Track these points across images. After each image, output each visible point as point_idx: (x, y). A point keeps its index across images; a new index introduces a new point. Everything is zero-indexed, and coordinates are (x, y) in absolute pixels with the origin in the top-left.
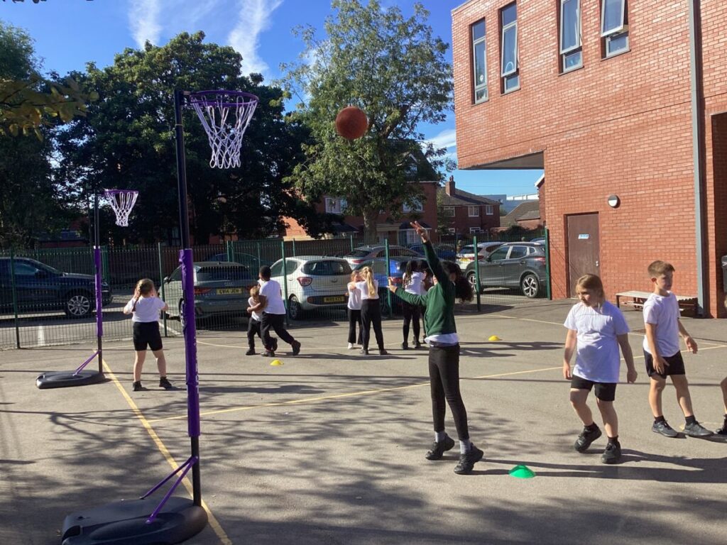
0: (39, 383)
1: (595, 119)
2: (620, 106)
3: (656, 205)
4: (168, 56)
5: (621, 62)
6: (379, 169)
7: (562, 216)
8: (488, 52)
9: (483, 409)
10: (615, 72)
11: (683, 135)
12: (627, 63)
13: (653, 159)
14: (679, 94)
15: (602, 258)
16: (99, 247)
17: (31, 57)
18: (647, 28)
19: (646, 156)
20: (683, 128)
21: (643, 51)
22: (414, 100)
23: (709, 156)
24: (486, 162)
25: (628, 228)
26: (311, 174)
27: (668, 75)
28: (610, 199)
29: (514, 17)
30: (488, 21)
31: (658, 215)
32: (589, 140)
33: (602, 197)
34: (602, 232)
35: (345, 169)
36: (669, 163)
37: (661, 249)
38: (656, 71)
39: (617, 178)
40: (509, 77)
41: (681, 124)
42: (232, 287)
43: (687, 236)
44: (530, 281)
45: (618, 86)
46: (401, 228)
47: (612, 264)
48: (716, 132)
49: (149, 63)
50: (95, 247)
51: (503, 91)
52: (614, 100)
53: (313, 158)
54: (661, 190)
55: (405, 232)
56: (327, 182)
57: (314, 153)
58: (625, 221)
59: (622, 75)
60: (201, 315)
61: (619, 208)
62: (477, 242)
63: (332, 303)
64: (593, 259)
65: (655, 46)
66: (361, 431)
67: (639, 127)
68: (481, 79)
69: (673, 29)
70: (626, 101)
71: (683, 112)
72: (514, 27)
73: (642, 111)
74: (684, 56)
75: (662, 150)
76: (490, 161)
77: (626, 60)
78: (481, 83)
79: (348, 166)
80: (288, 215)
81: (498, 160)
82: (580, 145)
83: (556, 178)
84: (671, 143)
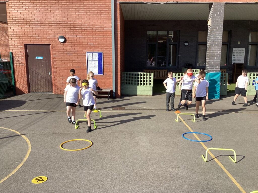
7: (23, 45)
15: (53, 70)
19: (82, 17)
28: (60, 38)
33: (54, 36)
34: (54, 56)
36: (96, 23)
41: (104, 3)
58: (69, 51)
61: (65, 43)
64: (47, 70)
75: (92, 15)
84: (98, 12)
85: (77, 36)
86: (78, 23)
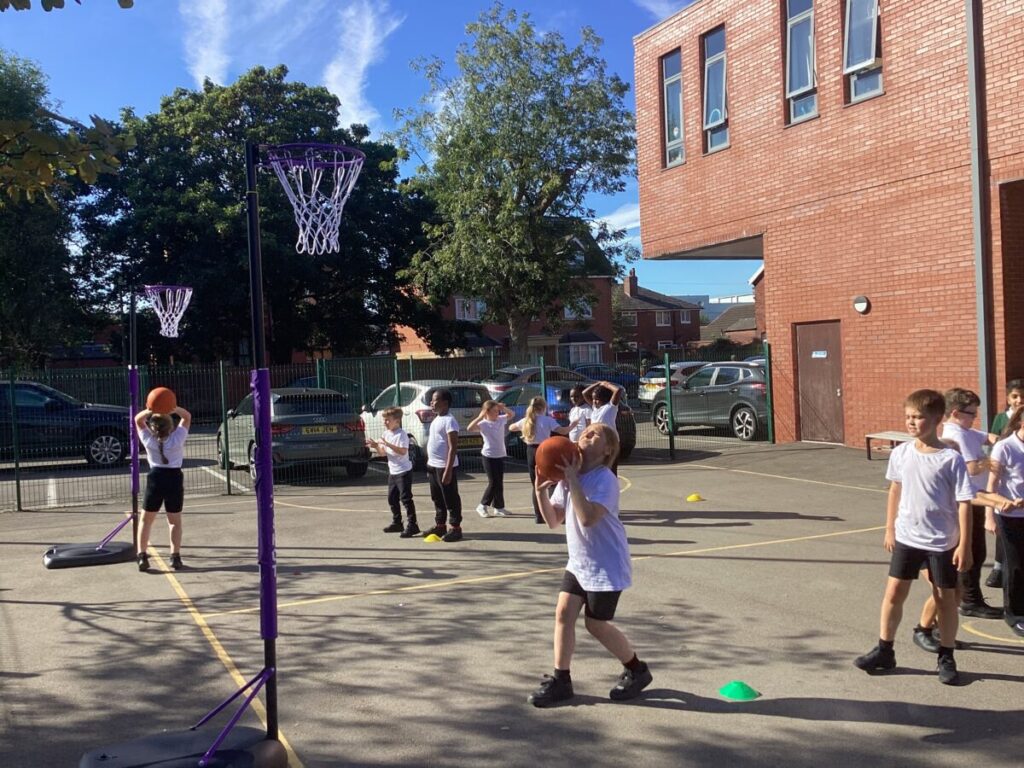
0: (47, 560)
1: (837, 189)
2: (870, 171)
3: (922, 310)
4: (236, 99)
5: (872, 109)
6: (531, 258)
7: (789, 325)
8: (686, 95)
9: (681, 600)
10: (863, 125)
11: (959, 212)
12: (881, 111)
13: (917, 245)
14: (954, 155)
15: (846, 385)
16: (136, 367)
17: (43, 101)
18: (908, 61)
19: (908, 242)
20: (960, 201)
21: (904, 94)
22: (581, 162)
23: (997, 242)
24: (682, 249)
25: (882, 342)
26: (436, 265)
27: (938, 128)
28: (857, 301)
29: (721, 47)
30: (684, 52)
31: (923, 325)
32: (828, 219)
33: (846, 298)
34: (846, 348)
35: (484, 258)
36: (940, 252)
37: (929, 373)
38: (921, 123)
39: (867, 272)
40: (714, 130)
41: (957, 196)
42: (324, 424)
43: (966, 354)
44: (744, 417)
45: (867, 143)
46: (560, 342)
47: (860, 394)
48: (1006, 207)
49: (209, 109)
50: (130, 367)
51: (705, 150)
52: (862, 163)
53: (439, 242)
54: (929, 289)
55: (568, 346)
56: (458, 276)
57: (441, 236)
58: (878, 333)
59: (873, 127)
60: (280, 464)
61: (869, 314)
62: (670, 361)
63: (465, 447)
64: (833, 386)
65: (920, 87)
66: (507, 632)
67: (898, 201)
68: (676, 133)
69: (945, 64)
70: (879, 163)
71: (959, 180)
72: (721, 61)
73: (902, 178)
74: (960, 101)
75: (929, 233)
76: (687, 248)
77: (878, 107)
78: (674, 139)
79: (487, 254)
80: (403, 323)
81: (698, 246)
82: (814, 226)
83: (780, 271)
84: (943, 223)
85: (896, 293)
86: (897, 258)
